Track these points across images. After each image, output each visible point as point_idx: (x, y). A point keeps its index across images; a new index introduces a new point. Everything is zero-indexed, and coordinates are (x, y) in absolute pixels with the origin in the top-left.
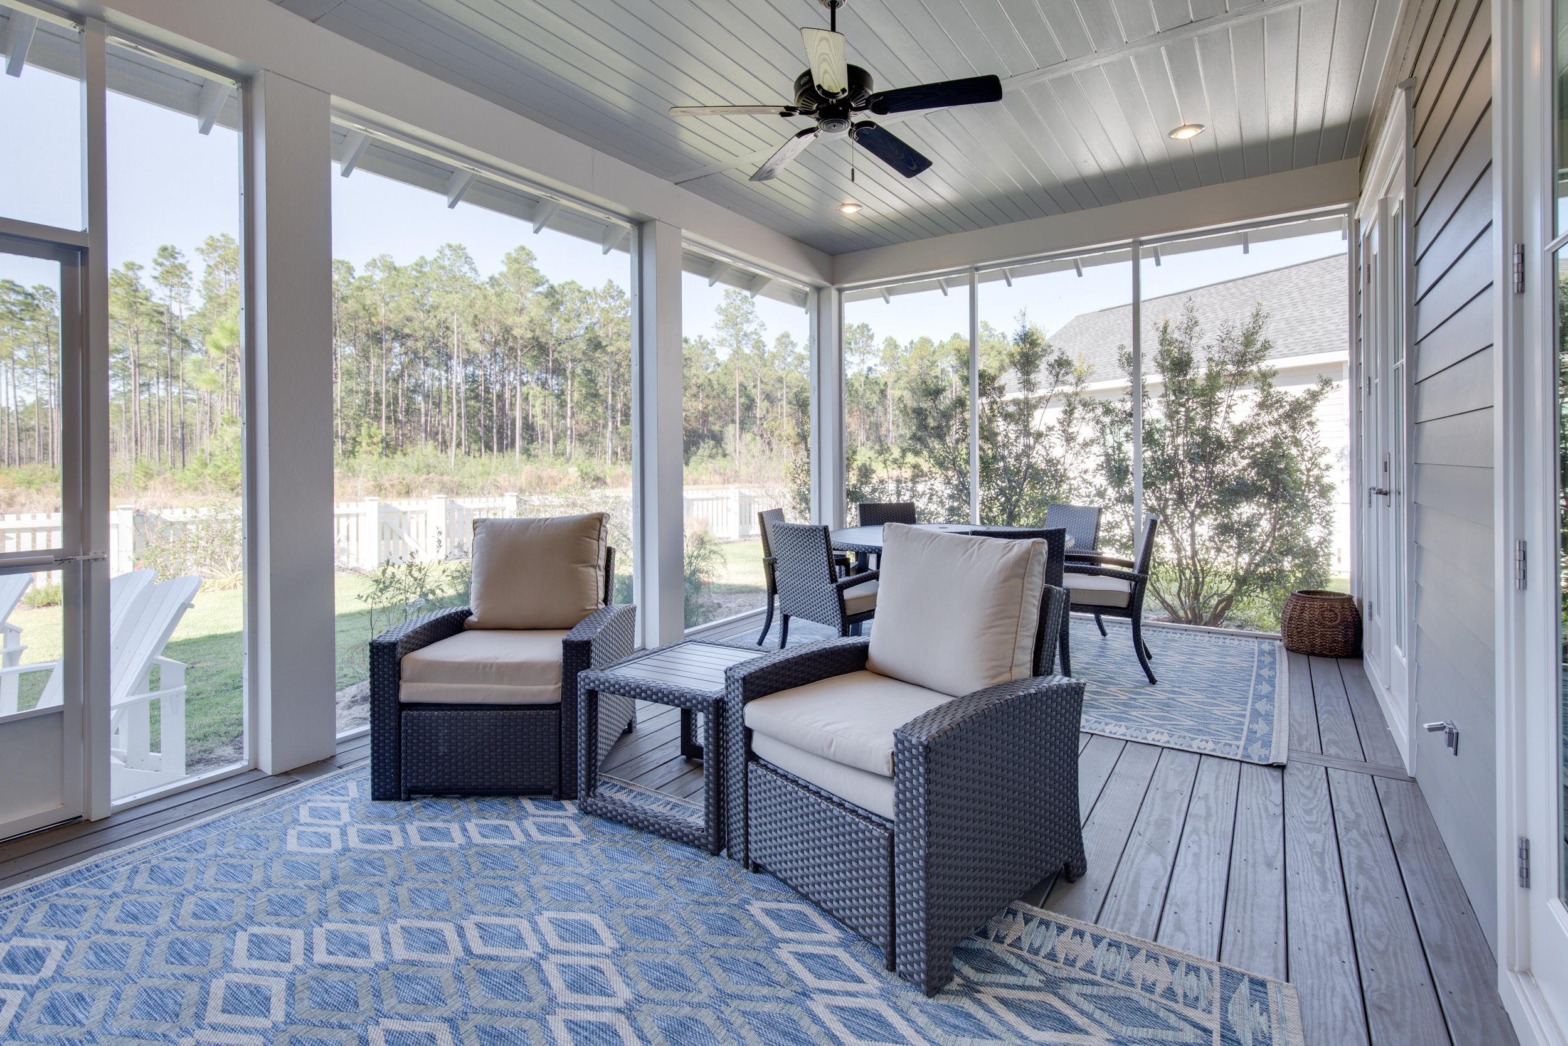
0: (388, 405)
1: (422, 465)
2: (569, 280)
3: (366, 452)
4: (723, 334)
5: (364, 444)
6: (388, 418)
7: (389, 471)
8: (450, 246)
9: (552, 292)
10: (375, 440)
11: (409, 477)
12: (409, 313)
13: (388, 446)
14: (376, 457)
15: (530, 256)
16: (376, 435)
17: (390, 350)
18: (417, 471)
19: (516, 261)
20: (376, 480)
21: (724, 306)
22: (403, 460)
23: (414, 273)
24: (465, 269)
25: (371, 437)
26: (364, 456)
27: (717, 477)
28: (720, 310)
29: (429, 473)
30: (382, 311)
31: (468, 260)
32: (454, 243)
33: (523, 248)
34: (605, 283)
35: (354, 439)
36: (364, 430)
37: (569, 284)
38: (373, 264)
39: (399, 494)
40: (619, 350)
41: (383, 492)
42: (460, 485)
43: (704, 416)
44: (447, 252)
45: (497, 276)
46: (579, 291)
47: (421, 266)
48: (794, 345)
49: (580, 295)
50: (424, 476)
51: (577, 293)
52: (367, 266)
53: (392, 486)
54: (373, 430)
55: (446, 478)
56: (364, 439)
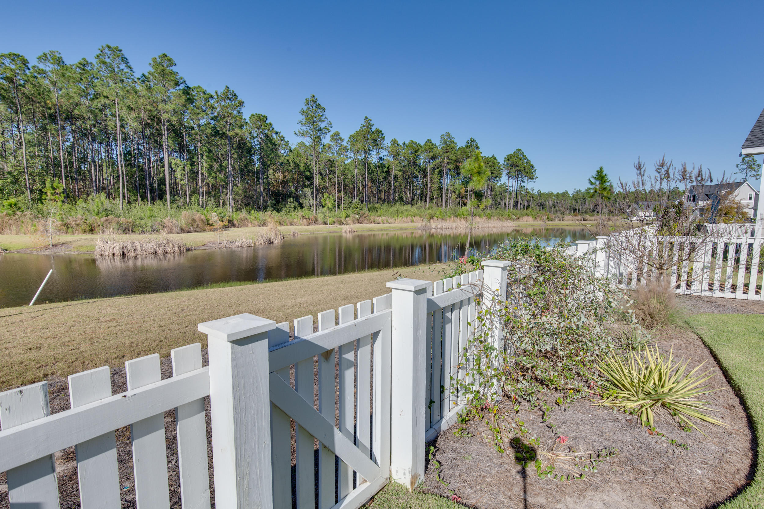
0: (66, 167)
1: (101, 210)
2: (196, 86)
3: (51, 200)
4: (304, 128)
5: (49, 194)
6: (66, 177)
7: (73, 213)
8: (109, 47)
9: (187, 91)
10: (57, 191)
11: (91, 219)
12: (76, 99)
13: (68, 197)
14: (60, 203)
15: (171, 63)
16: (58, 188)
17: (63, 128)
18: (98, 214)
19: (161, 64)
20: (63, 221)
21: (305, 108)
22: (85, 206)
23: (78, 70)
24: (123, 66)
25: (54, 189)
26: (50, 202)
27: (305, 220)
28: (303, 112)
29: (107, 216)
30: (54, 96)
31: (125, 60)
32: (113, 45)
33: (165, 56)
34: (224, 88)
35: (40, 190)
36: (48, 184)
37: (197, 88)
38: (44, 58)
39: (84, 231)
40: (237, 134)
41: (70, 230)
42: (134, 225)
43: (285, 182)
44: (107, 51)
45: (147, 74)
46: (205, 94)
47: (84, 65)
48: (342, 140)
49: (205, 96)
50: (104, 218)
51: (202, 95)
52: (39, 58)
53: (78, 225)
54: (55, 184)
55: (122, 220)
56: (49, 191)
